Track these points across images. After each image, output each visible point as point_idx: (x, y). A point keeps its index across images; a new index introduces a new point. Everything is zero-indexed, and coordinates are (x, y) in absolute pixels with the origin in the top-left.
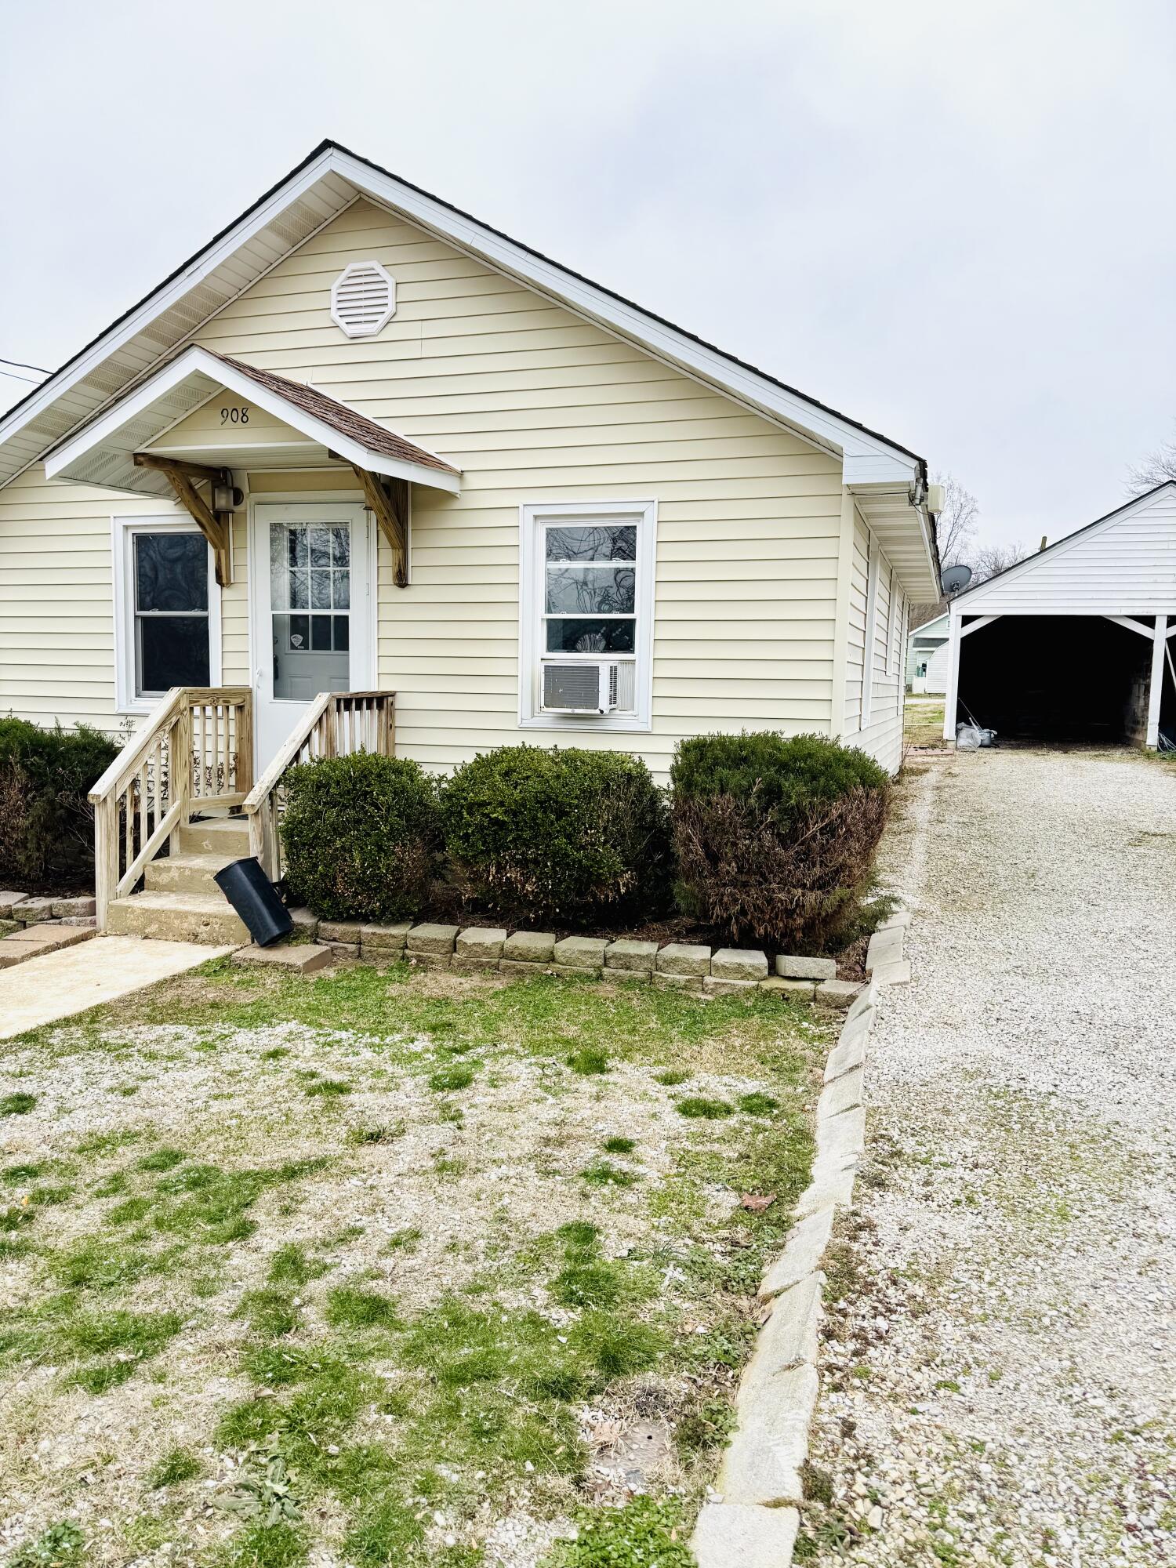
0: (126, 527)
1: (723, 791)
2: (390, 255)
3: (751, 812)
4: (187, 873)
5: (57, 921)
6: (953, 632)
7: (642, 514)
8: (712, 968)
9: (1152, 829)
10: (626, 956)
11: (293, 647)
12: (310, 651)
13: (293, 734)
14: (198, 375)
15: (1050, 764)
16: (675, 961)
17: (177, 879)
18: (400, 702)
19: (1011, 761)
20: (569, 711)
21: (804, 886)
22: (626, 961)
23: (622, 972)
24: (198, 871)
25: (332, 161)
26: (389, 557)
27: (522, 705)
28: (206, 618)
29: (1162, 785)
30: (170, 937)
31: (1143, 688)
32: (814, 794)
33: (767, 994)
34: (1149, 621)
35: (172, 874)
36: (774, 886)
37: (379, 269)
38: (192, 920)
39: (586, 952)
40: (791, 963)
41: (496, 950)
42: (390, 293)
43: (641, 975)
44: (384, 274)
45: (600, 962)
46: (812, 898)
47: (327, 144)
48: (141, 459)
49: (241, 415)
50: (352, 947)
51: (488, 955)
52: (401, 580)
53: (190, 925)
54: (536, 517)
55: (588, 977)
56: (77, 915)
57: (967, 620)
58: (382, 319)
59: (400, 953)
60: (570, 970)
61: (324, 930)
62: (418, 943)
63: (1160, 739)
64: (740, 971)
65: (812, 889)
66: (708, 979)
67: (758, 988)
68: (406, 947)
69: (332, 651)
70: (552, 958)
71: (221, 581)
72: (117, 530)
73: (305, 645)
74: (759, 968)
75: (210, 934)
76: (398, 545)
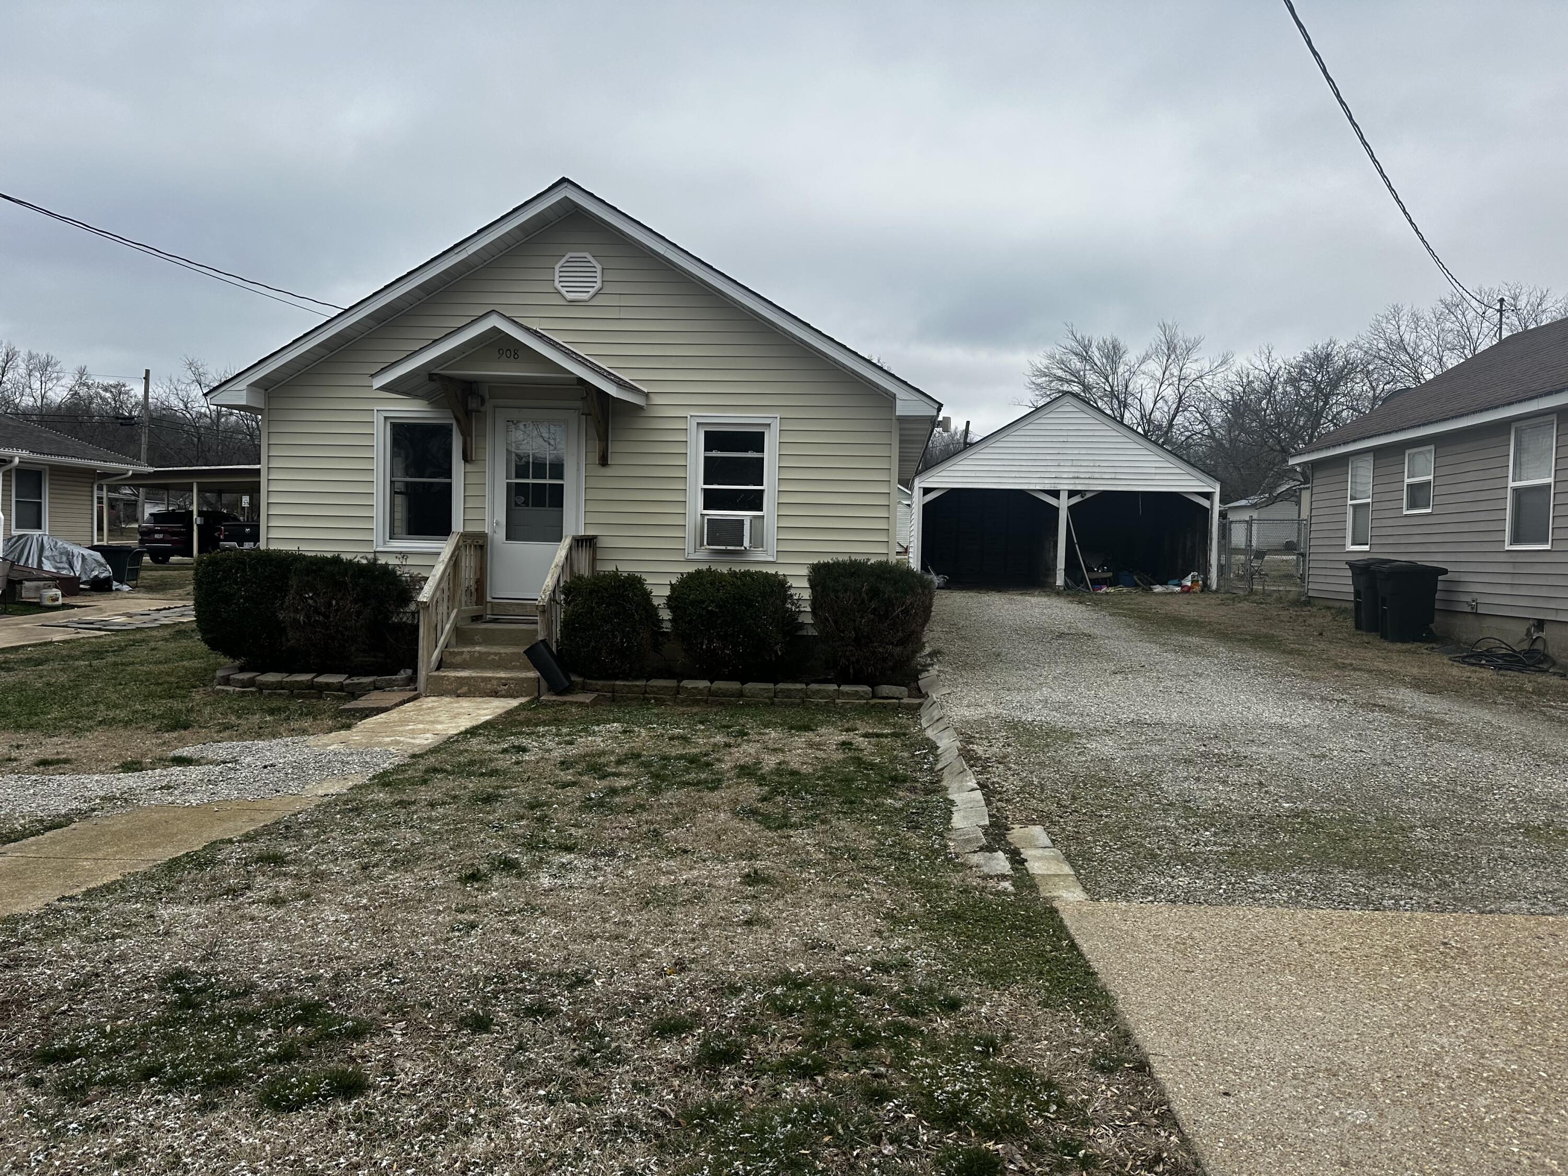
0: (386, 418)
1: (846, 591)
2: (598, 250)
3: (863, 601)
5: (380, 690)
6: (918, 501)
7: (769, 425)
8: (840, 694)
9: (1066, 631)
10: (788, 690)
11: (517, 505)
12: (530, 508)
13: (556, 560)
14: (495, 329)
15: (992, 598)
16: (818, 691)
17: (467, 659)
18: (602, 543)
19: (964, 597)
20: (724, 548)
21: (892, 644)
22: (788, 694)
23: (786, 700)
24: (485, 653)
25: (566, 191)
26: (596, 446)
27: (689, 545)
28: (451, 484)
29: (1069, 609)
30: (476, 694)
31: (1052, 543)
32: (896, 592)
33: (873, 706)
34: (1056, 494)
35: (464, 656)
36: (876, 644)
37: (591, 259)
38: (495, 682)
40: (885, 689)
41: (706, 691)
42: (599, 274)
43: (798, 701)
44: (595, 263)
45: (772, 695)
46: (898, 649)
47: (564, 180)
48: (435, 377)
49: (513, 353)
50: (609, 695)
51: (701, 694)
52: (604, 461)
53: (491, 686)
54: (698, 424)
55: (766, 704)
56: (397, 686)
57: (927, 491)
58: (592, 291)
59: (643, 696)
60: (752, 699)
61: (591, 684)
62: (655, 689)
63: (1065, 581)
64: (856, 695)
65: (897, 645)
66: (837, 701)
67: (867, 703)
68: (646, 692)
69: (547, 508)
70: (741, 694)
71: (466, 458)
72: (378, 419)
73: (526, 503)
74: (866, 693)
75: (508, 691)
76: (604, 439)
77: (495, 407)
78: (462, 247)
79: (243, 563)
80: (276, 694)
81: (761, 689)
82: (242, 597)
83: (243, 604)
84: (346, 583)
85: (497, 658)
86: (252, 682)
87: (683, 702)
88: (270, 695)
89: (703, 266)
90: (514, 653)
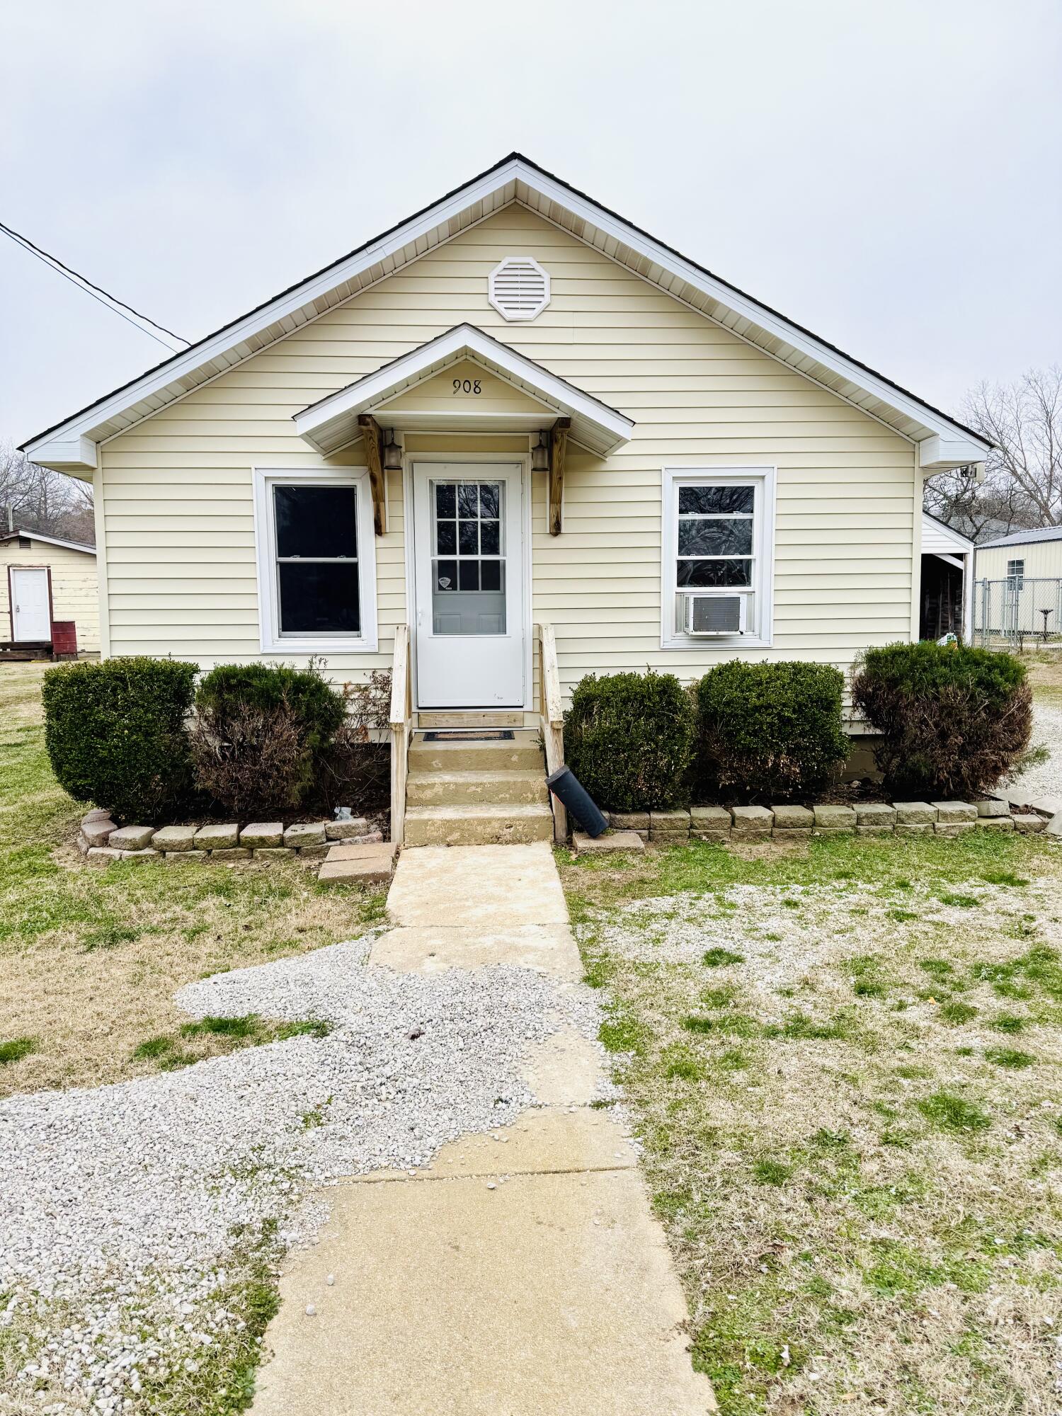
0: (267, 479)
2: (545, 254)
4: (452, 787)
5: (338, 842)
7: (763, 477)
8: (942, 816)
10: (875, 814)
11: (441, 588)
12: (458, 591)
14: (466, 351)
16: (908, 813)
17: (441, 793)
20: (714, 633)
22: (876, 820)
23: (874, 827)
24: (463, 784)
25: (516, 171)
26: (546, 510)
27: (665, 632)
28: (356, 564)
30: (473, 842)
33: (987, 829)
35: (435, 790)
37: (537, 265)
38: (496, 824)
39: (845, 815)
40: (992, 806)
41: (768, 821)
42: (547, 286)
43: (889, 827)
44: (540, 269)
45: (854, 822)
47: (515, 156)
49: (473, 386)
50: (644, 832)
51: (764, 826)
52: (556, 530)
53: (494, 828)
54: (671, 478)
55: (848, 834)
58: (539, 307)
59: (687, 832)
60: (832, 831)
61: (621, 820)
62: (706, 822)
64: (963, 816)
66: (938, 827)
67: (977, 826)
68: (692, 826)
69: (480, 591)
70: (814, 823)
71: (379, 530)
72: (258, 479)
73: (453, 586)
74: (973, 813)
75: (513, 835)
76: (556, 500)
77: (413, 462)
78: (378, 244)
79: (122, 679)
80: (186, 856)
81: (841, 815)
82: (126, 727)
83: (129, 737)
84: (282, 702)
85: (479, 790)
86: (148, 842)
87: (742, 836)
88: (177, 859)
89: (698, 272)
90: (502, 783)
